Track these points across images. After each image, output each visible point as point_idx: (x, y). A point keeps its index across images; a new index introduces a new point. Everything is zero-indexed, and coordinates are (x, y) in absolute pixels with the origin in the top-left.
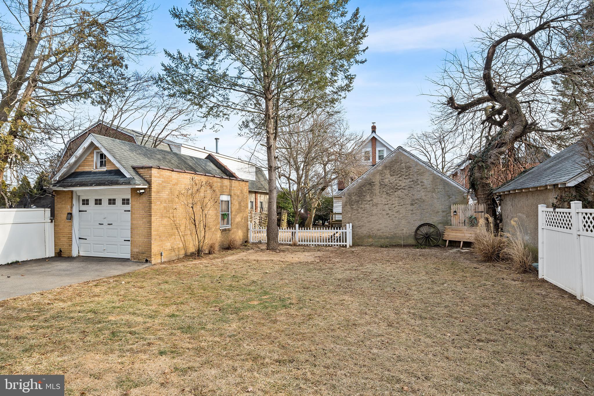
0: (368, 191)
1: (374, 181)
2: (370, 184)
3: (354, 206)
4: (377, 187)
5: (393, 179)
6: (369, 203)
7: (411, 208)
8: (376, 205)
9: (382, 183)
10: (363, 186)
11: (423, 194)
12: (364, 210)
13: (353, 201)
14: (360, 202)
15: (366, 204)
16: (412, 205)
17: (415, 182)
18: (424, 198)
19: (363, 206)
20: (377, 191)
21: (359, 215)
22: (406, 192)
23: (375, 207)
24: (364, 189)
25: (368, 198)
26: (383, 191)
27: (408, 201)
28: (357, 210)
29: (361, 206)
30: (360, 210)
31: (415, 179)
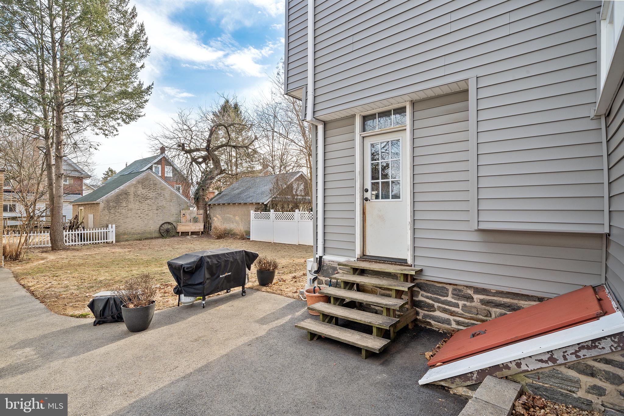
0: (124, 199)
1: (129, 192)
2: (126, 194)
3: (112, 211)
4: (131, 197)
5: (144, 191)
6: (125, 208)
7: (156, 212)
8: (131, 210)
9: (136, 194)
10: (120, 195)
11: (164, 203)
12: (121, 214)
13: (111, 206)
14: (117, 208)
15: (123, 209)
16: (157, 210)
17: (159, 194)
18: (165, 205)
19: (119, 211)
20: (132, 200)
21: (116, 217)
22: (153, 201)
23: (130, 211)
24: (121, 197)
25: (124, 204)
26: (137, 200)
27: (155, 208)
28: (115, 214)
29: (118, 211)
30: (117, 214)
31: (159, 192)
